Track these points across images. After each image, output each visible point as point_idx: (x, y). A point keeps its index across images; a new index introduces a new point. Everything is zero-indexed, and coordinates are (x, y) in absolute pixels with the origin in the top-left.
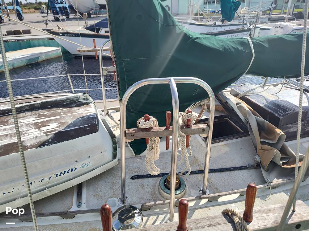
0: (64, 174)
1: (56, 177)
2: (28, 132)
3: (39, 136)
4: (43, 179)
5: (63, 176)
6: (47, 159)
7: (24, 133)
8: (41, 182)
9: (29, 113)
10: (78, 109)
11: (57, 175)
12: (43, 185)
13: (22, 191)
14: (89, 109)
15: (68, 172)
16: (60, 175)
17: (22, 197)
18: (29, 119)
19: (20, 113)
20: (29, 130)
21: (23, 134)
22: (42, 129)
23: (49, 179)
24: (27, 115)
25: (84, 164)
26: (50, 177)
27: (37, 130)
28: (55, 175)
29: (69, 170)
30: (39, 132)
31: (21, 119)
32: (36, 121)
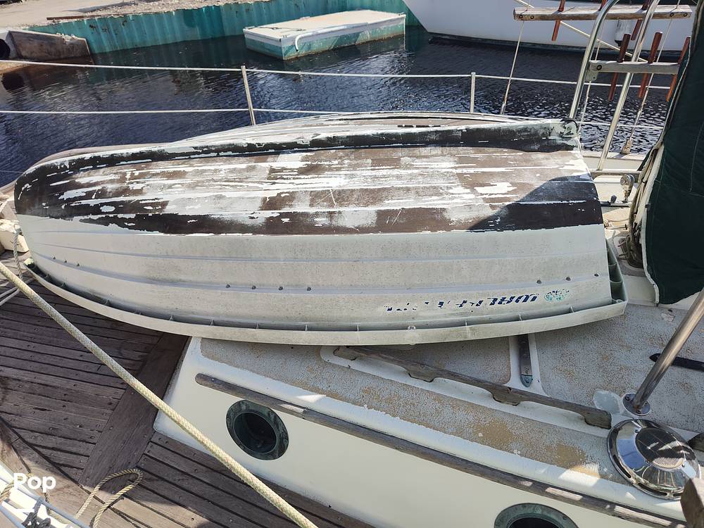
0: (508, 302)
1: (491, 304)
2: (451, 191)
3: (477, 204)
4: (465, 302)
5: (505, 306)
6: (486, 259)
7: (441, 191)
8: (461, 306)
9: (438, 150)
10: (547, 159)
11: (495, 300)
12: (462, 314)
13: (422, 314)
14: (572, 162)
15: (517, 301)
16: (500, 303)
17: (419, 327)
18: (442, 162)
19: (418, 146)
20: (451, 188)
21: (441, 194)
22: (480, 190)
23: (477, 305)
24: (434, 152)
25: (554, 292)
26: (480, 302)
27: (468, 191)
28: (491, 301)
29: (520, 298)
30: (472, 196)
31: (424, 159)
32: (459, 171)
